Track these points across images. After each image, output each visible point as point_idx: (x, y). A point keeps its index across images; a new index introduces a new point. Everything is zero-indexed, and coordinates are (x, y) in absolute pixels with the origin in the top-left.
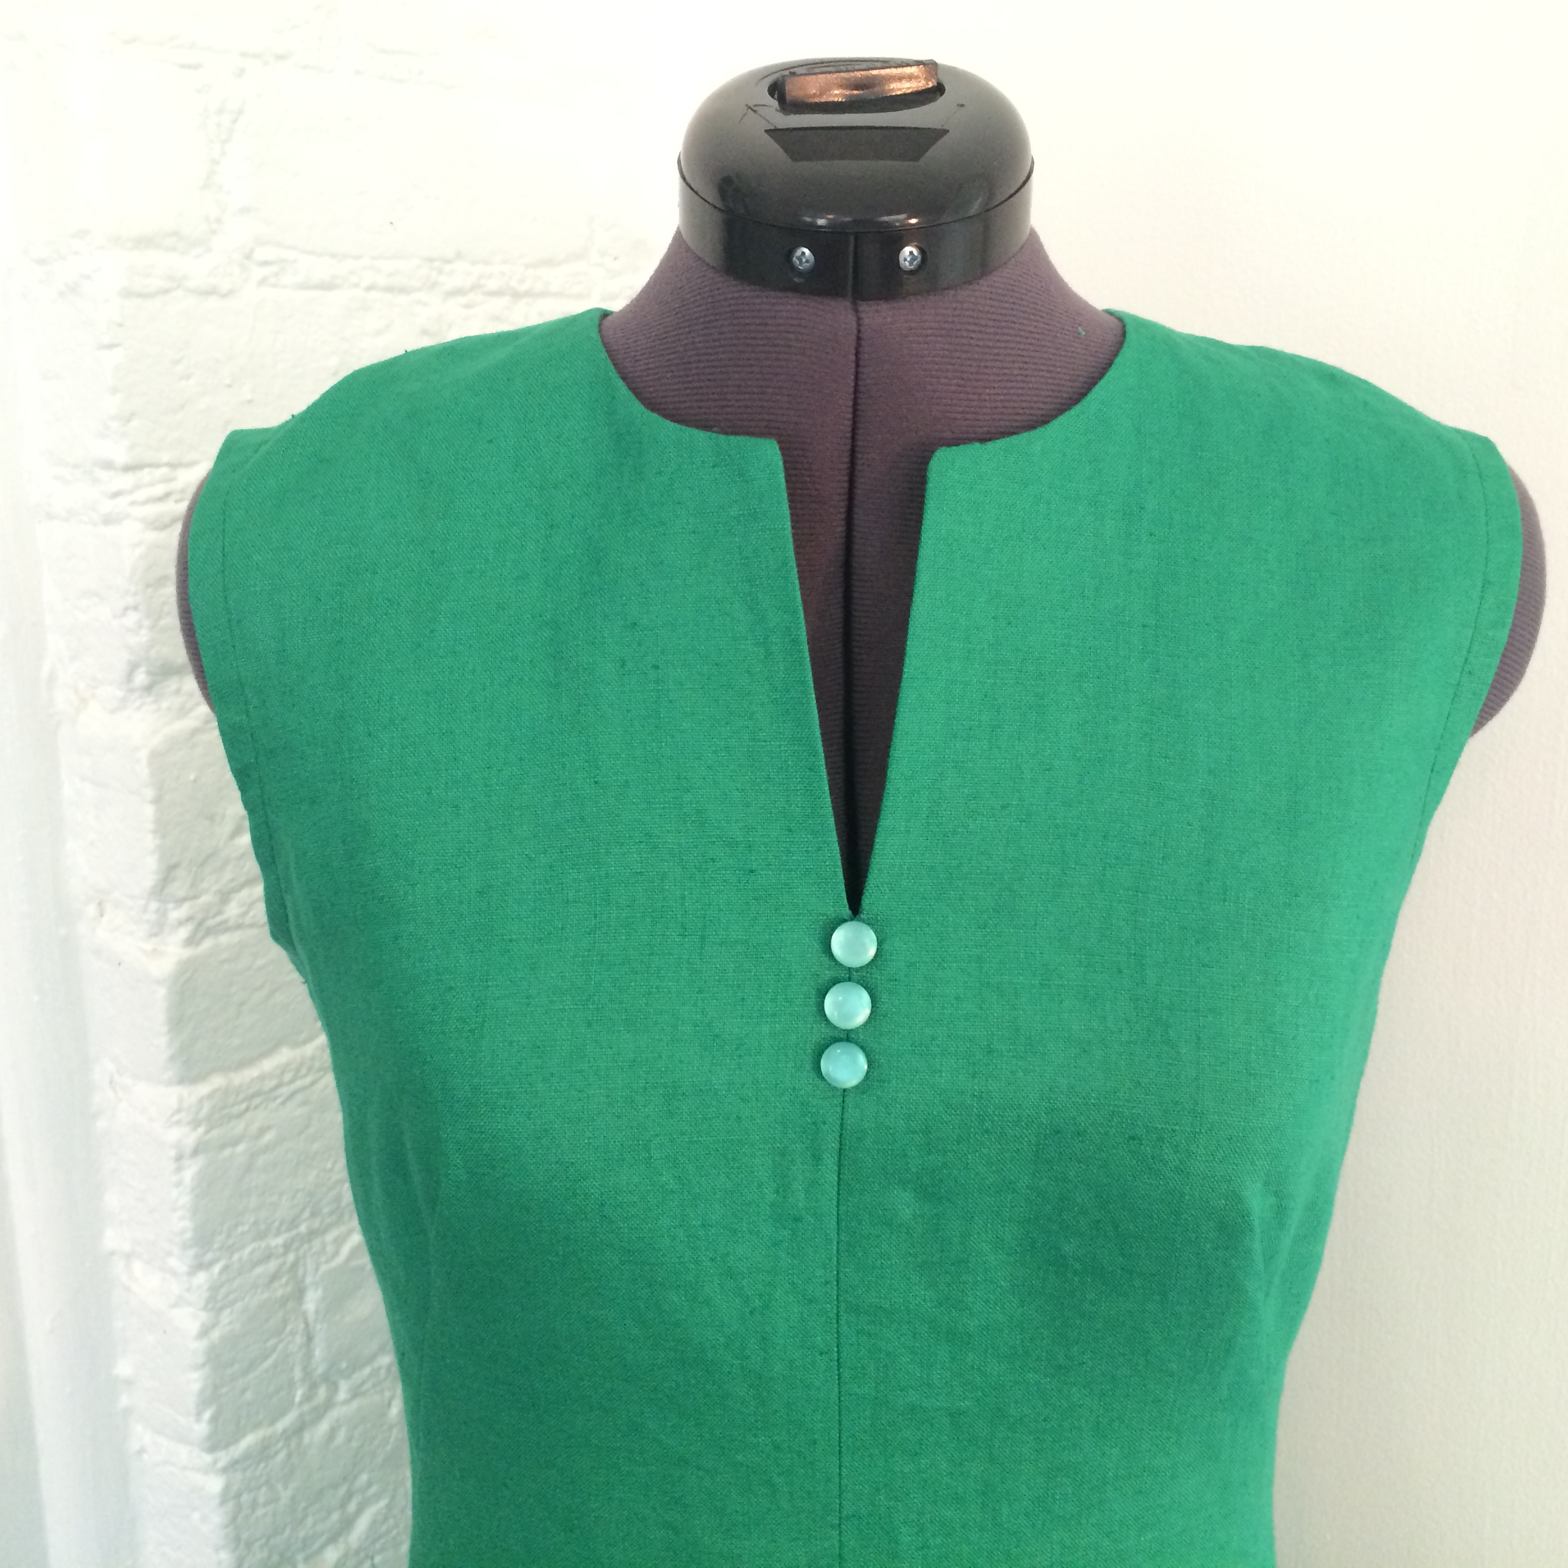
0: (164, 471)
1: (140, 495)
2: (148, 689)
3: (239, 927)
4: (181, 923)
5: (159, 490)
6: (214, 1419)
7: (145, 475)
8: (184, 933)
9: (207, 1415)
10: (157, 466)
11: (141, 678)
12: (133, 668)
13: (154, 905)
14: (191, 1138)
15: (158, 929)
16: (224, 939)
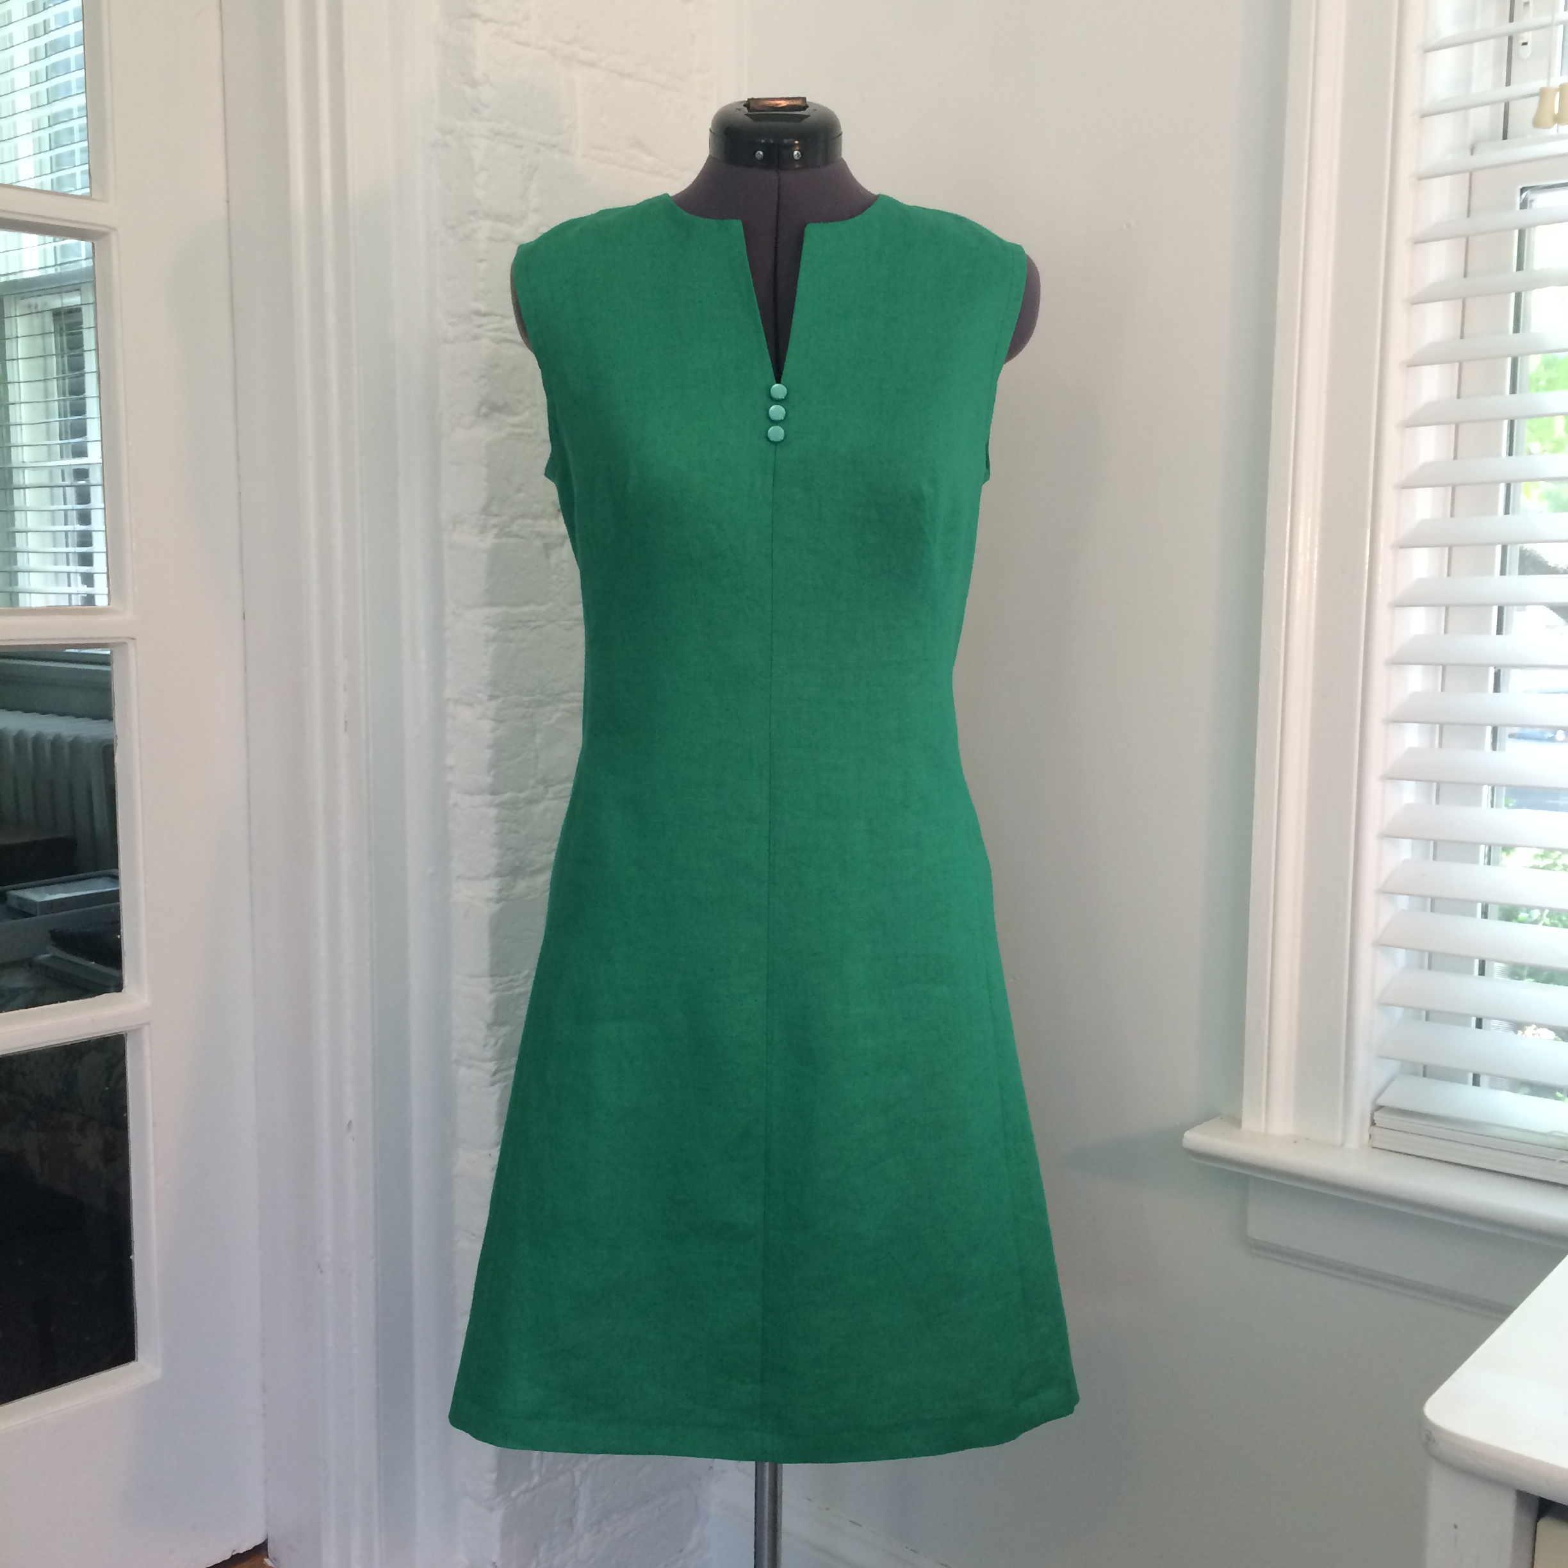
0: (499, 318)
1: (490, 327)
2: (486, 416)
3: (517, 536)
4: (495, 526)
5: (497, 326)
6: (495, 776)
7: (491, 319)
8: (495, 531)
9: (492, 773)
10: (496, 315)
11: (484, 410)
12: (481, 404)
13: (483, 517)
14: (493, 631)
15: (483, 530)
16: (512, 540)
